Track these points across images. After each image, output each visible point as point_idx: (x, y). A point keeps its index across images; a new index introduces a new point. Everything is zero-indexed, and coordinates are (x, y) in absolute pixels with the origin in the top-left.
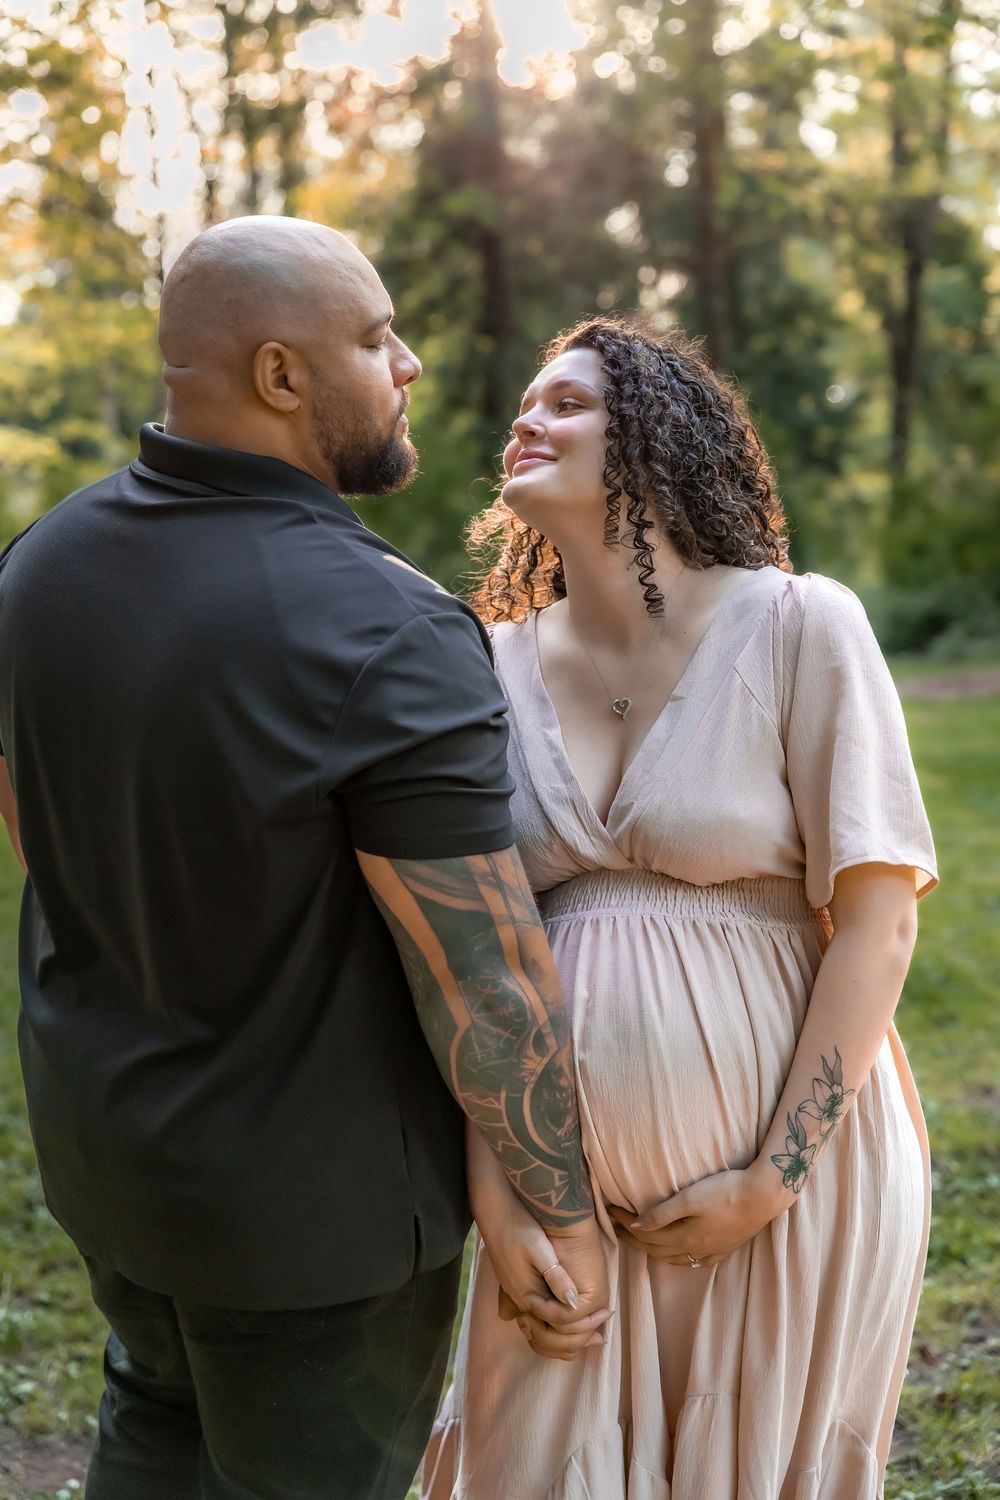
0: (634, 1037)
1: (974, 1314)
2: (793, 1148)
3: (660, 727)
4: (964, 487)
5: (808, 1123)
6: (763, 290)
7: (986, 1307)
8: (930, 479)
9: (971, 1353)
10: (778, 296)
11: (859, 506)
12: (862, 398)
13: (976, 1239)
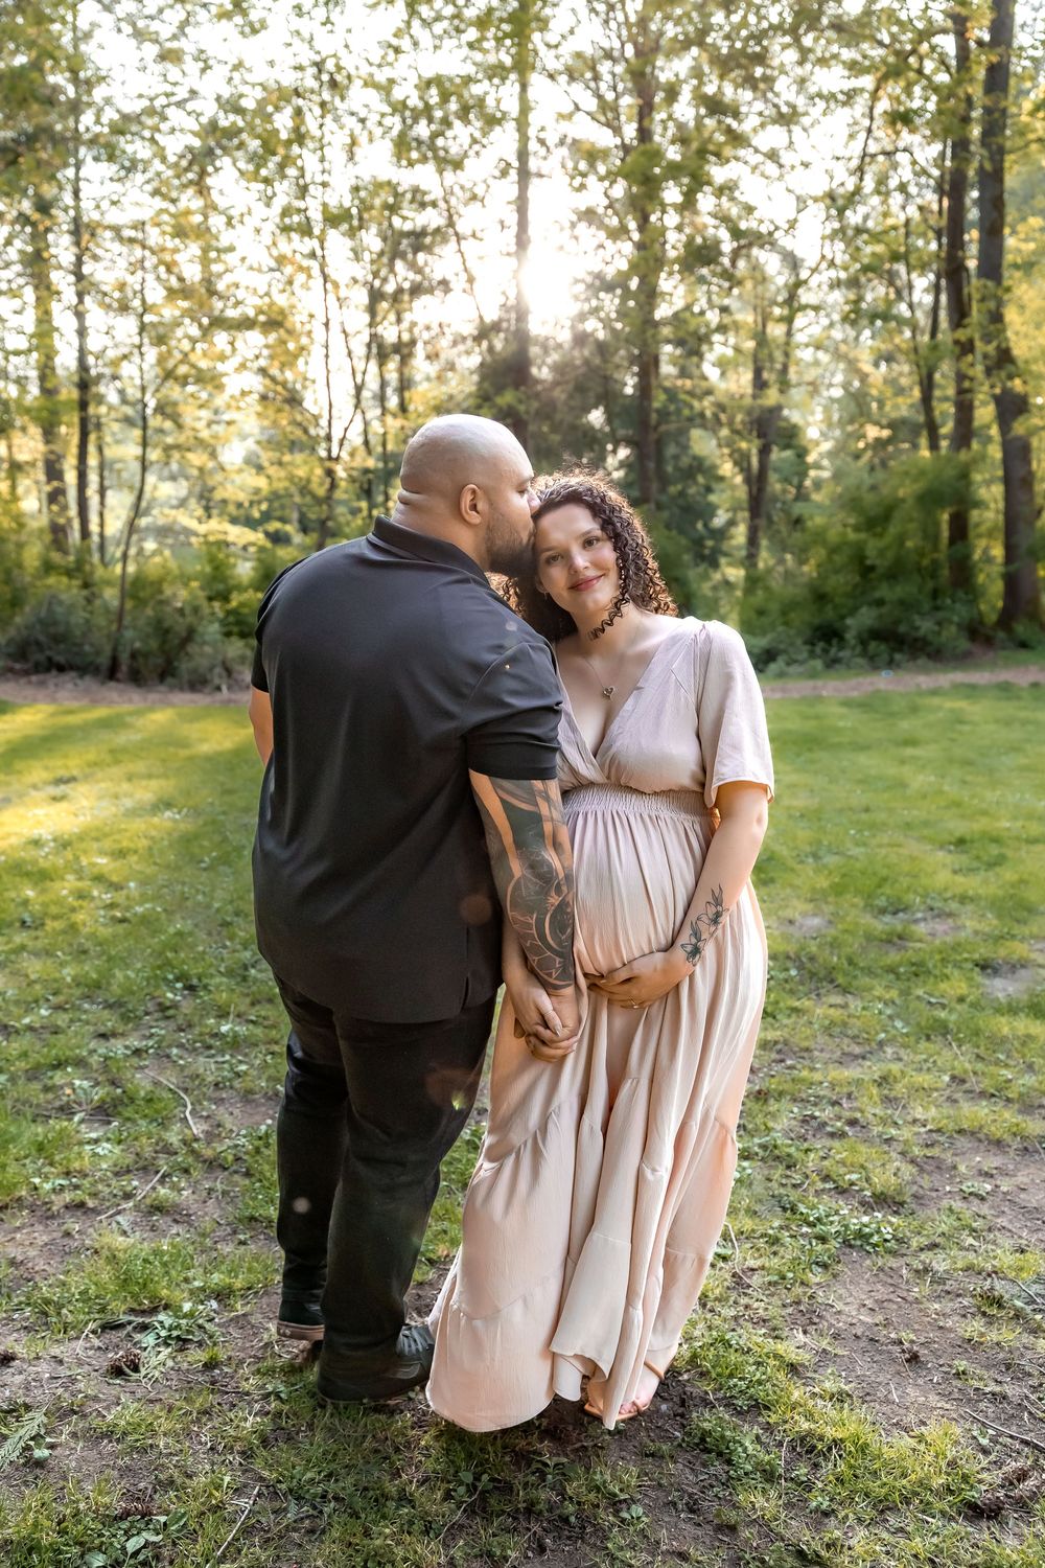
0: (605, 878)
1: (779, 1047)
2: (694, 941)
3: (629, 705)
4: (788, 575)
5: (703, 927)
6: (676, 457)
7: (786, 1043)
8: (769, 571)
9: (777, 1068)
10: (685, 461)
11: (727, 583)
12: (732, 523)
13: (782, 1005)
